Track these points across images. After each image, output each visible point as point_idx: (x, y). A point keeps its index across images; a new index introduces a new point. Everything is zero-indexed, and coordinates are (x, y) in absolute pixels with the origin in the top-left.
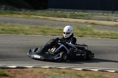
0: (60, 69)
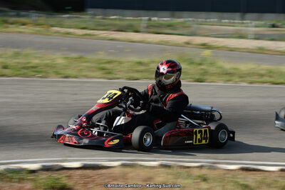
0: (188, 167)
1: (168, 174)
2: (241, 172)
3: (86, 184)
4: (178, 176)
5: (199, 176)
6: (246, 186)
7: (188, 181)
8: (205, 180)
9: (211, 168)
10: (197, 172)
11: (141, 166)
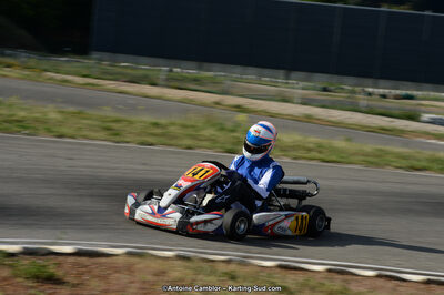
1: (187, 268)
2: (278, 270)
3: (80, 275)
4: (198, 271)
5: (226, 273)
6: (284, 289)
7: (212, 279)
8: (233, 278)
9: (242, 263)
10: (223, 268)
11: (152, 255)
